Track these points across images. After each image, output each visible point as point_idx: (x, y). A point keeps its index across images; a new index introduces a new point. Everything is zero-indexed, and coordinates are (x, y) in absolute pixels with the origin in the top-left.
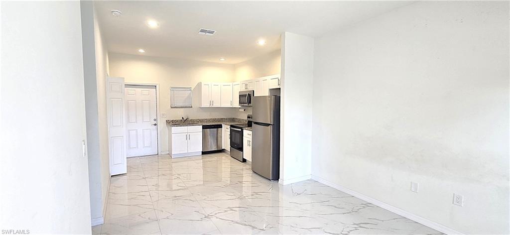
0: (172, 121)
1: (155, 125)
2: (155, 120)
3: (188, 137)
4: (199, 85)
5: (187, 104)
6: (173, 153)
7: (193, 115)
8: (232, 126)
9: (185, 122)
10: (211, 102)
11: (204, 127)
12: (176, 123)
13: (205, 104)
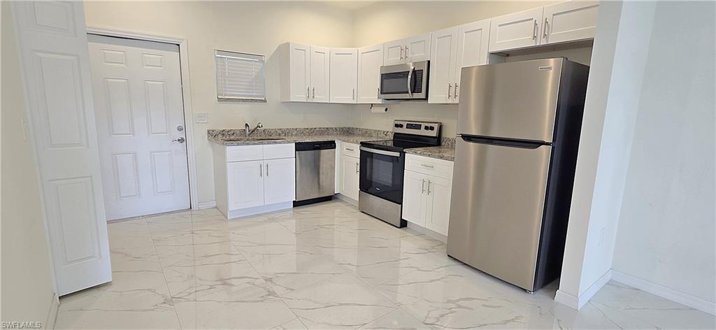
0: (223, 133)
1: (181, 140)
2: (180, 129)
3: (264, 170)
4: (284, 51)
5: (255, 95)
6: (230, 209)
7: (269, 119)
8: (363, 144)
9: (253, 135)
10: (311, 92)
11: (300, 147)
12: (232, 137)
13: (298, 96)
